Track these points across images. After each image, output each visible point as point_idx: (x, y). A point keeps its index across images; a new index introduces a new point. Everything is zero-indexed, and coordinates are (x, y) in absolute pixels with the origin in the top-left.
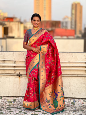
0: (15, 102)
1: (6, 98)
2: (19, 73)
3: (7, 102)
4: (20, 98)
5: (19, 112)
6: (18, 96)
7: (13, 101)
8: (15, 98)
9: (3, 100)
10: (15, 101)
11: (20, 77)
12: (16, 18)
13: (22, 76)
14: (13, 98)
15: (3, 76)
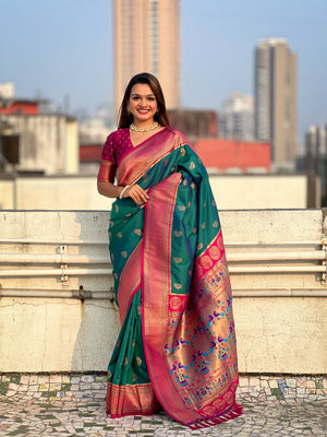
0: (69, 394)
1: (34, 378)
2: (81, 287)
3: (38, 395)
4: (83, 378)
5: (86, 425)
6: (79, 373)
7: (59, 388)
8: (66, 380)
9: (25, 388)
10: (69, 390)
11: (83, 301)
12: (46, 102)
13: (91, 298)
14: (58, 379)
15: (22, 300)
